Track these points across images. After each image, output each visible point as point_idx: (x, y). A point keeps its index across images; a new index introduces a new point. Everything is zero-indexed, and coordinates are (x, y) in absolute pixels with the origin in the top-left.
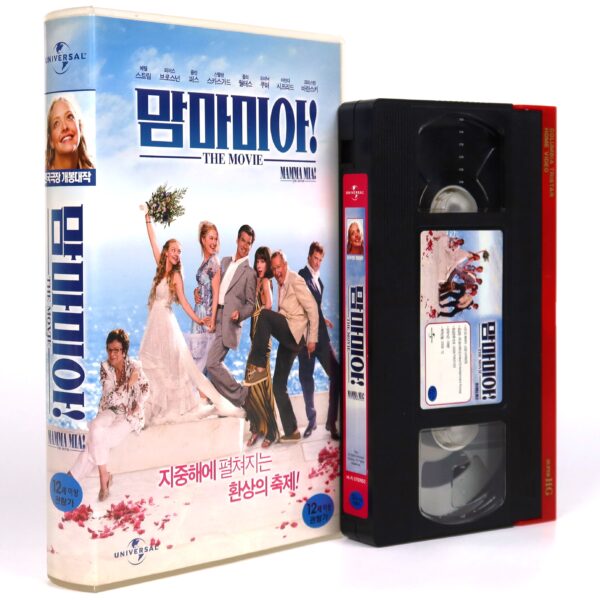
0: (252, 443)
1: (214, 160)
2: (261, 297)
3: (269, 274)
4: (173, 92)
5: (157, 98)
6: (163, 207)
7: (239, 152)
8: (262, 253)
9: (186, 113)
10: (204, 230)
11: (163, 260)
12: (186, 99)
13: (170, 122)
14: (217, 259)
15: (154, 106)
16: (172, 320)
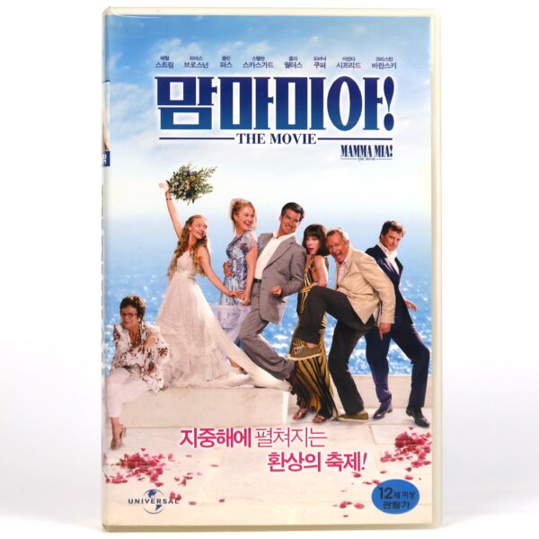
0: (300, 417)
1: (251, 141)
2: (313, 273)
3: (323, 251)
4: (200, 79)
5: (181, 85)
6: (187, 185)
7: (283, 132)
8: (314, 231)
9: (216, 98)
10: (237, 208)
11: (185, 234)
12: (216, 83)
13: (196, 106)
14: (254, 236)
15: (177, 91)
16: (197, 290)
